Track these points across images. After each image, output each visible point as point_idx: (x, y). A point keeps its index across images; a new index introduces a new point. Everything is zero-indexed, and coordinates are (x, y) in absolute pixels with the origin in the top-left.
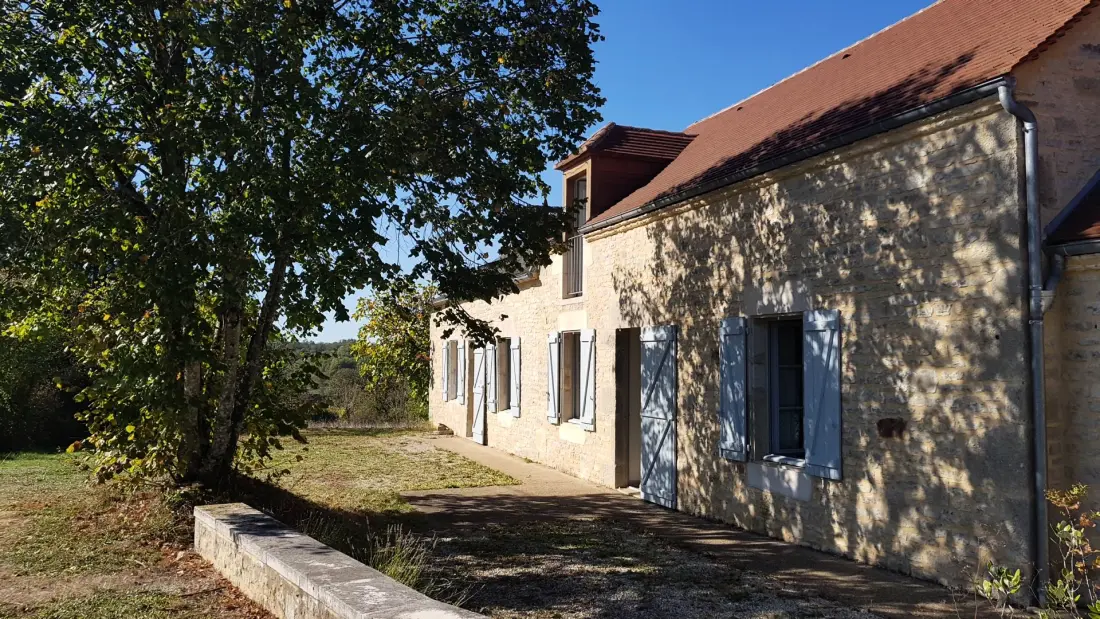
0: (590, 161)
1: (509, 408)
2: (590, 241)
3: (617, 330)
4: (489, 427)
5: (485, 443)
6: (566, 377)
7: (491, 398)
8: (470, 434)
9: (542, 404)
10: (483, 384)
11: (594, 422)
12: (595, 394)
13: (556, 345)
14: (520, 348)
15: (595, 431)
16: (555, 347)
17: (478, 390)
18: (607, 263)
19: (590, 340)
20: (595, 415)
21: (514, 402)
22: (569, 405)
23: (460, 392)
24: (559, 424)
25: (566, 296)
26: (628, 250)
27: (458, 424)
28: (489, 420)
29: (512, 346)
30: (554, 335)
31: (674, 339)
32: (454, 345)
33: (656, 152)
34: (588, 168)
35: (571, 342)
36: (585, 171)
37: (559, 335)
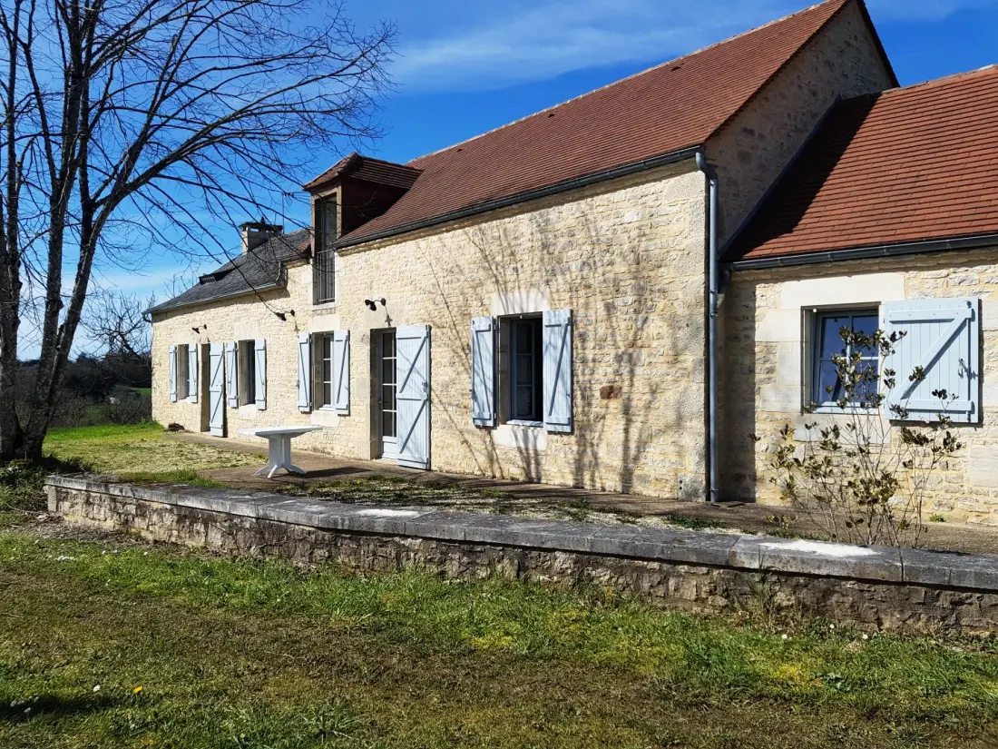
0: (340, 187)
1: (254, 402)
2: (342, 256)
3: (371, 330)
4: (229, 420)
5: (225, 434)
6: (317, 372)
7: (231, 393)
8: (206, 428)
9: (292, 395)
10: (222, 382)
11: (348, 407)
12: (349, 384)
13: (307, 345)
14: (265, 349)
15: (349, 415)
16: (306, 348)
17: (216, 388)
18: (361, 273)
19: (344, 339)
20: (349, 401)
21: (259, 395)
22: (320, 394)
23: (192, 391)
24: (310, 413)
25: (316, 302)
26: (381, 264)
27: (192, 421)
28: (228, 415)
29: (256, 348)
30: (304, 337)
31: (429, 335)
32: (183, 349)
33: (393, 182)
34: (338, 190)
35: (321, 343)
36: (335, 195)
37: (310, 336)
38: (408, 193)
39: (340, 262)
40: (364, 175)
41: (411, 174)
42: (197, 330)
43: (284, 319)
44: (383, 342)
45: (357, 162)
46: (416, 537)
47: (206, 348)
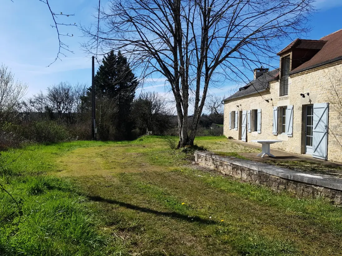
0: (292, 52)
1: (257, 131)
2: (291, 78)
3: (303, 105)
4: (248, 137)
5: (247, 141)
6: (280, 121)
7: (249, 127)
8: (240, 139)
9: (271, 129)
10: (246, 124)
11: (292, 134)
12: (293, 125)
13: (277, 111)
14: (261, 112)
15: (293, 137)
16: (276, 112)
17: (244, 125)
18: (298, 84)
19: (291, 108)
20: (293, 132)
21: (259, 128)
22: (281, 129)
23: (236, 126)
24: (277, 135)
25: (281, 95)
26: (308, 79)
27: (236, 136)
28: (248, 135)
29: (258, 112)
30: (276, 108)
31: (328, 107)
32: (233, 113)
33: (314, 47)
34: (291, 54)
35: (282, 110)
36: (289, 55)
37: (278, 108)
38: (320, 51)
39: (290, 80)
40: (301, 46)
41: (321, 44)
42: (238, 106)
43: (268, 102)
44: (308, 110)
45: (299, 42)
46: (321, 186)
47: (241, 112)
